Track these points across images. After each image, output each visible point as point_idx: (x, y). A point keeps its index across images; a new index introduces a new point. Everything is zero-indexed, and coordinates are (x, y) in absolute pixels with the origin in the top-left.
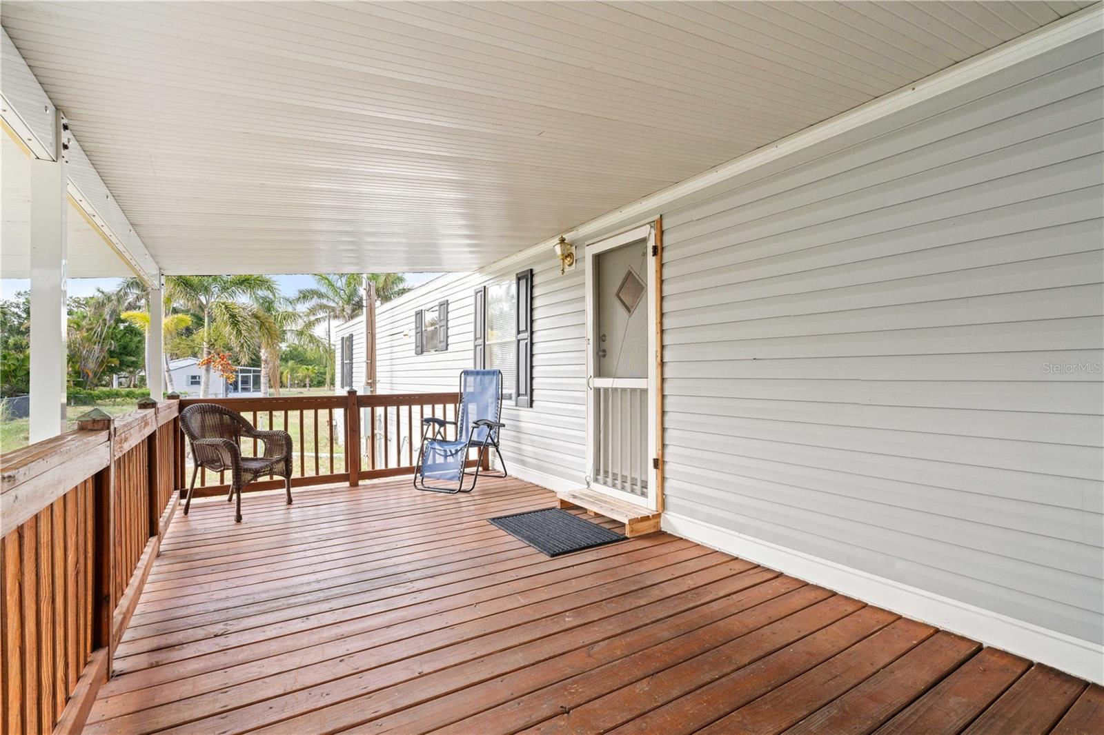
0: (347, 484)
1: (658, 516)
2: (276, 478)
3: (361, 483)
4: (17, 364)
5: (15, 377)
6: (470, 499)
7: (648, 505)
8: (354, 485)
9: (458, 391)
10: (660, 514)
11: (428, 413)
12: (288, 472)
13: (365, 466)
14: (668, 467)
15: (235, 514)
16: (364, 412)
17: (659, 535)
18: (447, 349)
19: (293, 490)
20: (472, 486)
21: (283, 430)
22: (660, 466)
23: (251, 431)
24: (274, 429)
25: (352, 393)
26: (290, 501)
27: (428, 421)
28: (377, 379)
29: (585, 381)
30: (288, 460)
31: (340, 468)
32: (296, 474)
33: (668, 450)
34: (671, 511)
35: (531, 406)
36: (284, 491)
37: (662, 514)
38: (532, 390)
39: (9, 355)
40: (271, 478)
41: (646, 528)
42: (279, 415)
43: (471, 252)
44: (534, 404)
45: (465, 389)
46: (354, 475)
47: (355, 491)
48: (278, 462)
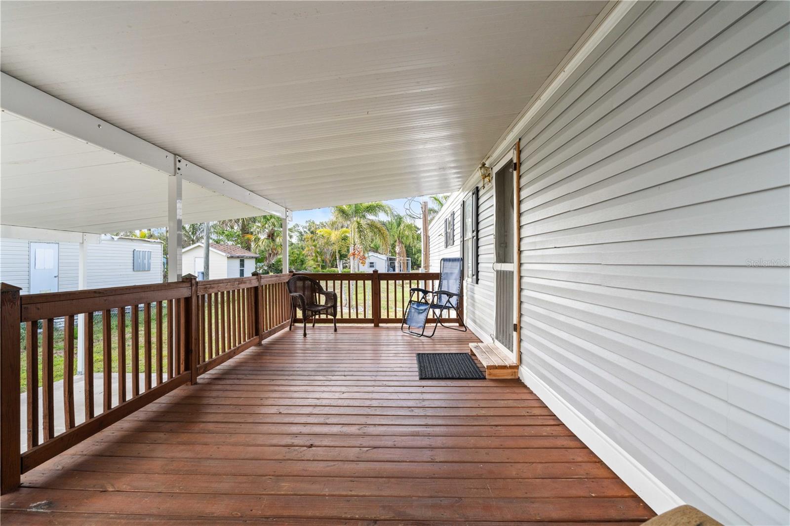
0: (373, 325)
1: (517, 367)
2: (330, 317)
3: (381, 325)
4: (297, 256)
5: (296, 262)
6: (432, 341)
7: (511, 358)
8: (377, 326)
9: (439, 272)
10: (518, 366)
11: (414, 286)
12: (335, 315)
13: (384, 316)
14: (523, 331)
15: (303, 332)
16: (383, 283)
17: (517, 383)
18: (453, 244)
19: (338, 325)
20: (432, 333)
21: (333, 290)
22: (518, 330)
23: (321, 291)
24: (329, 290)
25: (376, 272)
26: (336, 330)
27: (414, 290)
28: (430, 264)
29: (491, 265)
30: (335, 307)
31: (369, 316)
32: (338, 316)
33: (524, 319)
34: (525, 365)
35: (477, 283)
36: (333, 325)
37: (520, 366)
38: (478, 272)
39: (294, 252)
40: (327, 317)
41: (506, 375)
42: (330, 283)
43: (459, 178)
44: (479, 282)
45: (443, 271)
46: (377, 320)
47: (377, 330)
48: (330, 307)
